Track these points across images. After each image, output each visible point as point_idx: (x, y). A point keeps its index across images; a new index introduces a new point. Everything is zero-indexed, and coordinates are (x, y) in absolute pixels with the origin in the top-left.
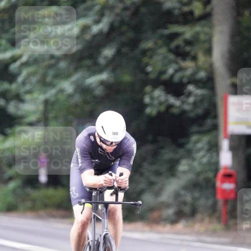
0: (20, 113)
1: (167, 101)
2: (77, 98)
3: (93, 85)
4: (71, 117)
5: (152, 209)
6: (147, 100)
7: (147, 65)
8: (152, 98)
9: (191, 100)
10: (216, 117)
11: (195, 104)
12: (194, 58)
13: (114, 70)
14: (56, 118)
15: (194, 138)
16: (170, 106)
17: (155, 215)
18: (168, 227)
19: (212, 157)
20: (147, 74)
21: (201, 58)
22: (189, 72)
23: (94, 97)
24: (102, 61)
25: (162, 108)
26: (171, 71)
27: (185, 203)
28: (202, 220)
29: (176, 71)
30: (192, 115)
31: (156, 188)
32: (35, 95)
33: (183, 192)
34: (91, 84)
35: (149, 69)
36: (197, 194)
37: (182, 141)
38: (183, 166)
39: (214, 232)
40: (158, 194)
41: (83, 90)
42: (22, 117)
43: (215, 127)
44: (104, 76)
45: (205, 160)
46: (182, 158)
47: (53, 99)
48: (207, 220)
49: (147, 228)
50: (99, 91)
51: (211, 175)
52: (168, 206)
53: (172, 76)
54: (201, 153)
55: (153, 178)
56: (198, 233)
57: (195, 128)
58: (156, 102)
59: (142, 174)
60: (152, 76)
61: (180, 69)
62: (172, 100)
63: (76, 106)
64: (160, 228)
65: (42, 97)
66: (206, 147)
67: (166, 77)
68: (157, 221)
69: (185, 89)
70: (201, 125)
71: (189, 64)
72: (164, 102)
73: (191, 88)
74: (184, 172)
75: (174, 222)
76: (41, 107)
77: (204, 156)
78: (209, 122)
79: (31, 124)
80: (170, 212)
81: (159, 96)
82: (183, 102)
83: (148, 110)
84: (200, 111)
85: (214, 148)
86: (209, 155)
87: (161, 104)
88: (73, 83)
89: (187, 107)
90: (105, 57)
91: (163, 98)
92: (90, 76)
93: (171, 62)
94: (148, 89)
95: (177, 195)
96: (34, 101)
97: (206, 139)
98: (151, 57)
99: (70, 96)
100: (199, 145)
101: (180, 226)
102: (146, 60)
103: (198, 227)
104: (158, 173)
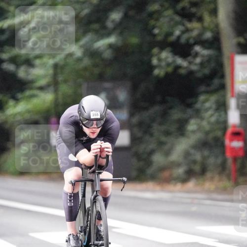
0: (30, 78)
1: (174, 61)
2: (87, 62)
3: (102, 48)
4: (80, 80)
5: (162, 169)
6: (155, 61)
7: (154, 27)
8: (160, 60)
9: (198, 60)
10: (223, 76)
11: (202, 64)
12: (200, 19)
13: (121, 34)
14: (65, 81)
15: (202, 98)
16: (178, 67)
17: (166, 174)
18: (179, 186)
19: (220, 116)
20: (154, 35)
21: (207, 19)
22: (195, 33)
23: (103, 60)
24: (110, 25)
25: (170, 69)
26: (177, 33)
27: (195, 162)
28: (212, 179)
29: (183, 32)
30: (199, 75)
31: (166, 147)
32: (45, 60)
33: (192, 151)
34: (99, 47)
35: (156, 31)
36: (206, 153)
37: (190, 101)
38: (192, 126)
39: (224, 190)
40: (168, 153)
41: (92, 54)
42: (32, 82)
43: (223, 87)
44: (112, 40)
45: (213, 119)
46: (191, 117)
47: (62, 63)
48: (217, 178)
49: (158, 188)
50: (108, 54)
51: (219, 133)
52: (179, 165)
53: (179, 37)
54: (210, 113)
55: (163, 139)
56: (209, 191)
57: (203, 88)
58: (163, 64)
59: (151, 135)
60: (159, 38)
61: (187, 30)
62: (180, 61)
63: (85, 69)
64: (171, 187)
65: (51, 62)
66: (214, 106)
67: (172, 38)
68: (168, 180)
69: (192, 49)
70: (208, 85)
71: (195, 25)
72: (172, 63)
73: (197, 48)
74: (193, 132)
75: (184, 181)
76: (51, 72)
77: (212, 115)
78: (216, 82)
79: (41, 88)
80: (180, 171)
81: (167, 58)
82: (190, 63)
83: (156, 72)
84: (207, 71)
85: (222, 107)
86: (217, 114)
87: (168, 65)
88: (81, 47)
89: (194, 68)
90: (113, 21)
91: (170, 60)
92: (98, 40)
93: (177, 24)
94: (155, 50)
95: (187, 154)
96: (44, 65)
97: (213, 98)
98: (157, 20)
99: (79, 60)
100: (207, 105)
101: (191, 184)
102: (152, 22)
103: (208, 185)
104: (167, 133)
